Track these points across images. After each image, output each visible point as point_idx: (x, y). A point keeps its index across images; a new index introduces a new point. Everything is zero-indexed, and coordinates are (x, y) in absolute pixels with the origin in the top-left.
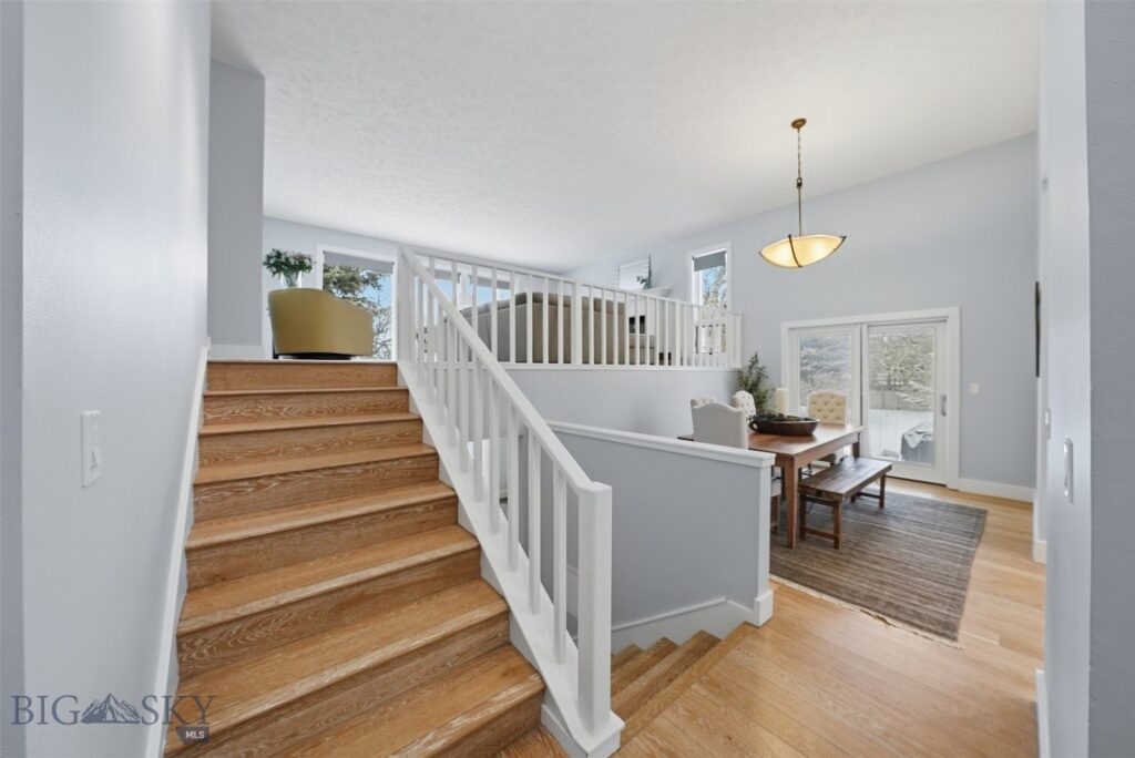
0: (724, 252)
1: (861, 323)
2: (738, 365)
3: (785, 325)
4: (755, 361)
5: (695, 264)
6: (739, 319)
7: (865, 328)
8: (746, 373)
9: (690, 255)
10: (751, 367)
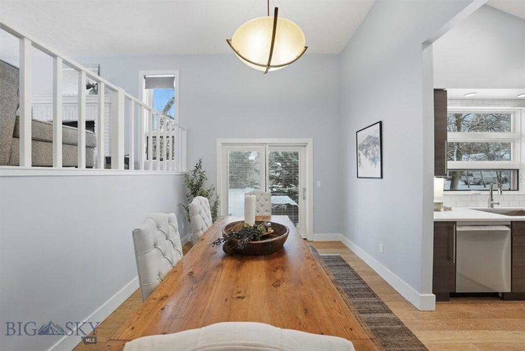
0: (174, 78)
1: (265, 144)
2: (184, 170)
3: (220, 141)
4: (198, 167)
5: (146, 83)
6: (185, 133)
7: (267, 146)
8: (191, 176)
9: (142, 73)
10: (195, 171)
